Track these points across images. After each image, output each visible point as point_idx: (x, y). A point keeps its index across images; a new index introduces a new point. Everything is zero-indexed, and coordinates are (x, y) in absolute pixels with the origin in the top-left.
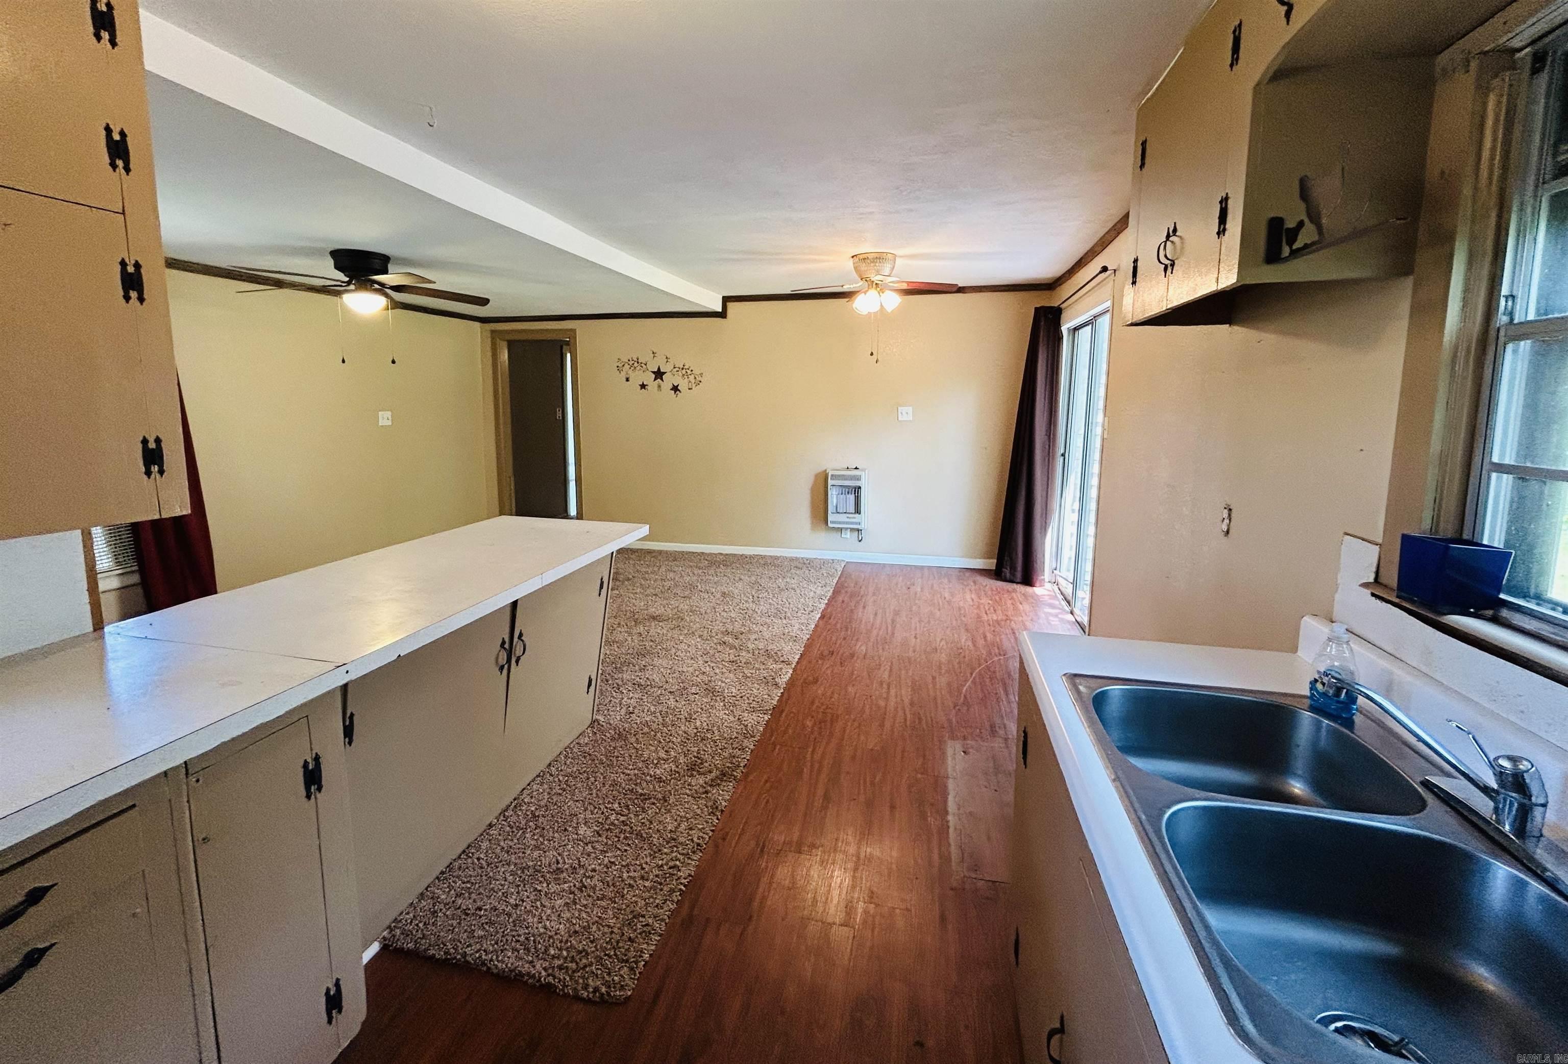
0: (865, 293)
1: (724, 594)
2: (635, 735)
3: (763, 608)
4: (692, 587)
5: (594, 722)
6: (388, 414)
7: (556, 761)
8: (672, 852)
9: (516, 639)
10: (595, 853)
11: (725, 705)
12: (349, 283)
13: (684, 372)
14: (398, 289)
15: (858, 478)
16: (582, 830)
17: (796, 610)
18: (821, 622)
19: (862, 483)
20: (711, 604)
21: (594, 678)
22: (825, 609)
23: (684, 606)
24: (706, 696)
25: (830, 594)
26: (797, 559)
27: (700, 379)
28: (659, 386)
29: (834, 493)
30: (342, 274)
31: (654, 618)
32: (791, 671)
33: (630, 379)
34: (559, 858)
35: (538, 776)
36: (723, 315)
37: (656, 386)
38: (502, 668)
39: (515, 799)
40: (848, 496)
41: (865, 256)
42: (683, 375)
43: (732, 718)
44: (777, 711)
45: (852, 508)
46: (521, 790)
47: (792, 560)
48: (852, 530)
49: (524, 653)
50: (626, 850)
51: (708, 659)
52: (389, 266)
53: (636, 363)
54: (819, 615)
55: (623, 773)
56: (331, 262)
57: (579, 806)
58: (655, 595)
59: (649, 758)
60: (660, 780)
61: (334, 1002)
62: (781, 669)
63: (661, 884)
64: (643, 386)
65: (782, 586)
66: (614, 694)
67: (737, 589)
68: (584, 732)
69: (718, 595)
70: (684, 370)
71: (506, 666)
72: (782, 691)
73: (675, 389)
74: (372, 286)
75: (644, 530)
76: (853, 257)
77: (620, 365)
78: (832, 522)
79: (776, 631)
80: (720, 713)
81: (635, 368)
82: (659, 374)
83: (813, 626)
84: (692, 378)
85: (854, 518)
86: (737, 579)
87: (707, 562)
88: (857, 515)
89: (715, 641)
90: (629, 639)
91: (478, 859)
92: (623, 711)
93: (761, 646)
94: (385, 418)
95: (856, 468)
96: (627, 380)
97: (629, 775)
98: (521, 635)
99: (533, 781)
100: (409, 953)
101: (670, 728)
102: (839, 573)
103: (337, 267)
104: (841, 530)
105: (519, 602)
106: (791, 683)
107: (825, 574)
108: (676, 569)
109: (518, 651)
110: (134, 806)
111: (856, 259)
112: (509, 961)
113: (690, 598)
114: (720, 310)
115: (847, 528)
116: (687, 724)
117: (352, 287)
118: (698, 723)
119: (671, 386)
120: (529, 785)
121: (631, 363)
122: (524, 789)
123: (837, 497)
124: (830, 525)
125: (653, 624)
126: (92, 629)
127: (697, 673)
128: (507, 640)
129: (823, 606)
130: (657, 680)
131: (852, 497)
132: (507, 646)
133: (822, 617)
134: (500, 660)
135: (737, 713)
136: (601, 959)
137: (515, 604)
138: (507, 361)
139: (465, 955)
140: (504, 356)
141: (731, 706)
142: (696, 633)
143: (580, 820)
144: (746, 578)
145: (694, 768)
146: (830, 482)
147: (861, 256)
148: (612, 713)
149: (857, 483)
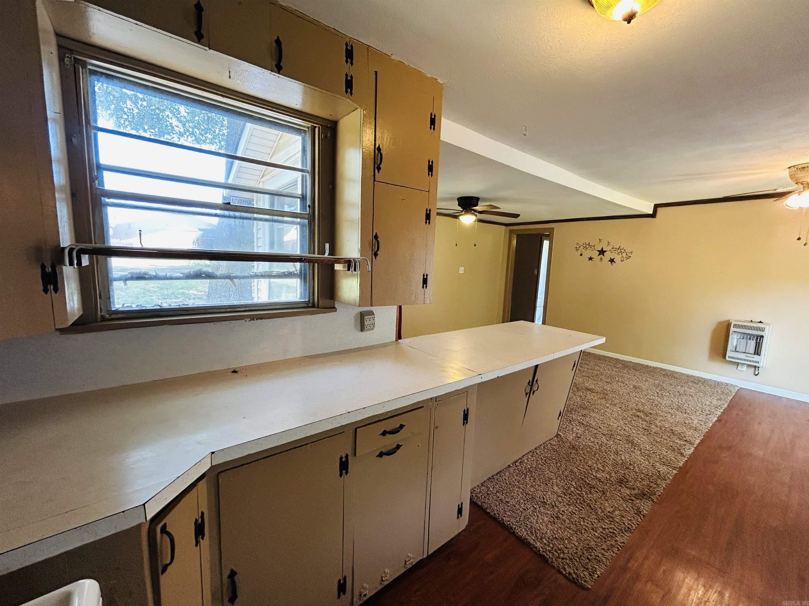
0: (800, 193)
1: (635, 387)
2: (582, 450)
3: (666, 402)
4: (611, 377)
5: (557, 435)
6: (463, 268)
7: (539, 448)
8: (611, 524)
9: (535, 381)
10: (564, 503)
11: (641, 453)
12: (462, 211)
13: (619, 251)
14: (481, 212)
15: (763, 330)
16: (556, 488)
17: (695, 410)
18: (717, 423)
19: (766, 334)
20: (626, 391)
21: (562, 412)
22: (720, 416)
23: (608, 387)
24: (628, 444)
25: (726, 406)
26: (693, 376)
27: (630, 255)
28: (601, 259)
29: (735, 337)
30: (460, 208)
31: (589, 390)
32: (693, 449)
33: (583, 255)
34: (545, 497)
35: (531, 452)
36: (653, 216)
37: (599, 259)
38: (527, 394)
39: (520, 459)
40: (749, 341)
41: (803, 166)
42: (619, 252)
43: (647, 463)
44: (683, 471)
45: (752, 350)
46: (522, 455)
47: (688, 376)
48: (749, 366)
49: (537, 390)
50: (581, 510)
51: (627, 423)
52: (479, 202)
53: (588, 246)
54: (716, 419)
55: (577, 468)
56: (457, 203)
57: (553, 475)
58: (588, 377)
59: (592, 466)
60: (600, 480)
61: (460, 511)
62: (685, 445)
63: (605, 538)
64: (591, 259)
65: (682, 391)
66: (568, 424)
67: (645, 386)
68: (553, 438)
69: (631, 387)
70: (620, 250)
71: (528, 394)
72: (686, 459)
73: (612, 261)
74: (471, 212)
75: (602, 340)
76: (789, 168)
77: (578, 247)
78: (730, 357)
79: (677, 419)
80: (637, 456)
81: (587, 248)
82: (602, 252)
83: (711, 425)
84: (624, 255)
85: (753, 357)
86: (644, 379)
87: (621, 365)
88: (756, 356)
89: (631, 413)
90: (574, 397)
91: (505, 479)
92: (574, 435)
93: (667, 426)
94: (461, 270)
95: (760, 322)
96: (581, 255)
97: (580, 470)
98: (537, 381)
99: (528, 453)
100: (478, 506)
101: (604, 454)
102: (733, 394)
103: (459, 205)
104: (738, 364)
105: (539, 366)
106: (693, 457)
107: (720, 392)
108: (600, 365)
109: (535, 388)
110: (423, 407)
111: (793, 169)
112: (523, 533)
113: (611, 384)
114: (651, 213)
115: (744, 364)
116: (615, 455)
117: (463, 213)
118: (623, 458)
119: (609, 259)
120: (526, 454)
121: (584, 246)
122: (524, 456)
123: (737, 341)
124: (727, 358)
125: (588, 392)
126: (395, 340)
127: (620, 428)
128: (531, 381)
129: (719, 413)
130: (594, 424)
131: (752, 344)
132: (530, 384)
133: (719, 420)
134: (527, 390)
135: (652, 461)
136: (572, 559)
137: (537, 366)
138: (515, 245)
139: (503, 519)
140: (514, 242)
141: (648, 456)
142: (617, 405)
143: (554, 483)
144: (651, 380)
145: (622, 482)
146: (732, 329)
147: (800, 167)
148: (567, 434)
149: (760, 333)
